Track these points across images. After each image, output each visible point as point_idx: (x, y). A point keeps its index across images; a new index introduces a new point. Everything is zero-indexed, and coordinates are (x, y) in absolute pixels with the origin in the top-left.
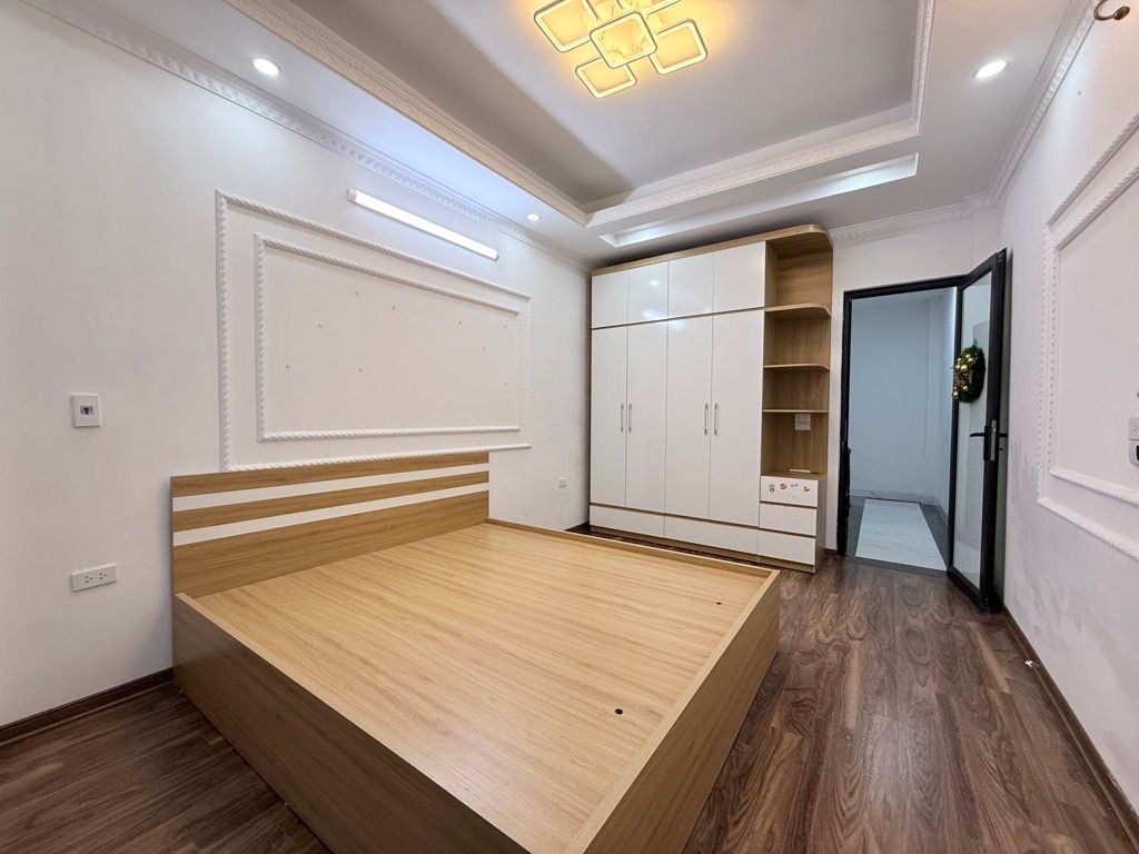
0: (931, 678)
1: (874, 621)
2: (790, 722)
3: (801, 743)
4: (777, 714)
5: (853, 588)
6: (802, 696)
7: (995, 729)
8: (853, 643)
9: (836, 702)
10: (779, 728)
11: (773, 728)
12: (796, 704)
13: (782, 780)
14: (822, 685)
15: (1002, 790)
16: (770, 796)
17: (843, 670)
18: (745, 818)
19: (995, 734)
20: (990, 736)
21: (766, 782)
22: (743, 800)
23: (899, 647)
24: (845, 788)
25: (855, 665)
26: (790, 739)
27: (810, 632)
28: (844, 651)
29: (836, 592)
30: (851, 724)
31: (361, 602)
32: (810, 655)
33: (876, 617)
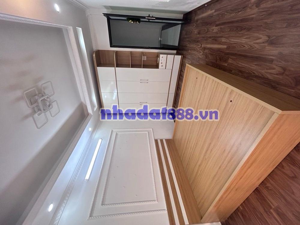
0: (211, 28)
1: (196, 41)
2: (226, 61)
3: (231, 58)
4: (223, 64)
5: (187, 46)
6: (218, 58)
7: (224, 13)
8: (203, 46)
9: (219, 50)
10: (227, 64)
11: (228, 65)
12: (220, 60)
13: (241, 62)
14: (214, 54)
15: (240, 12)
16: (246, 65)
17: (210, 49)
18: (252, 71)
19: (226, 14)
20: (226, 15)
21: (242, 66)
22: (247, 72)
23: (203, 36)
24: (243, 48)
25: (209, 46)
26: (230, 61)
27: (200, 57)
28: (205, 48)
29: (188, 50)
30: (225, 47)
31: (201, 171)
32: (206, 57)
33: (195, 41)
